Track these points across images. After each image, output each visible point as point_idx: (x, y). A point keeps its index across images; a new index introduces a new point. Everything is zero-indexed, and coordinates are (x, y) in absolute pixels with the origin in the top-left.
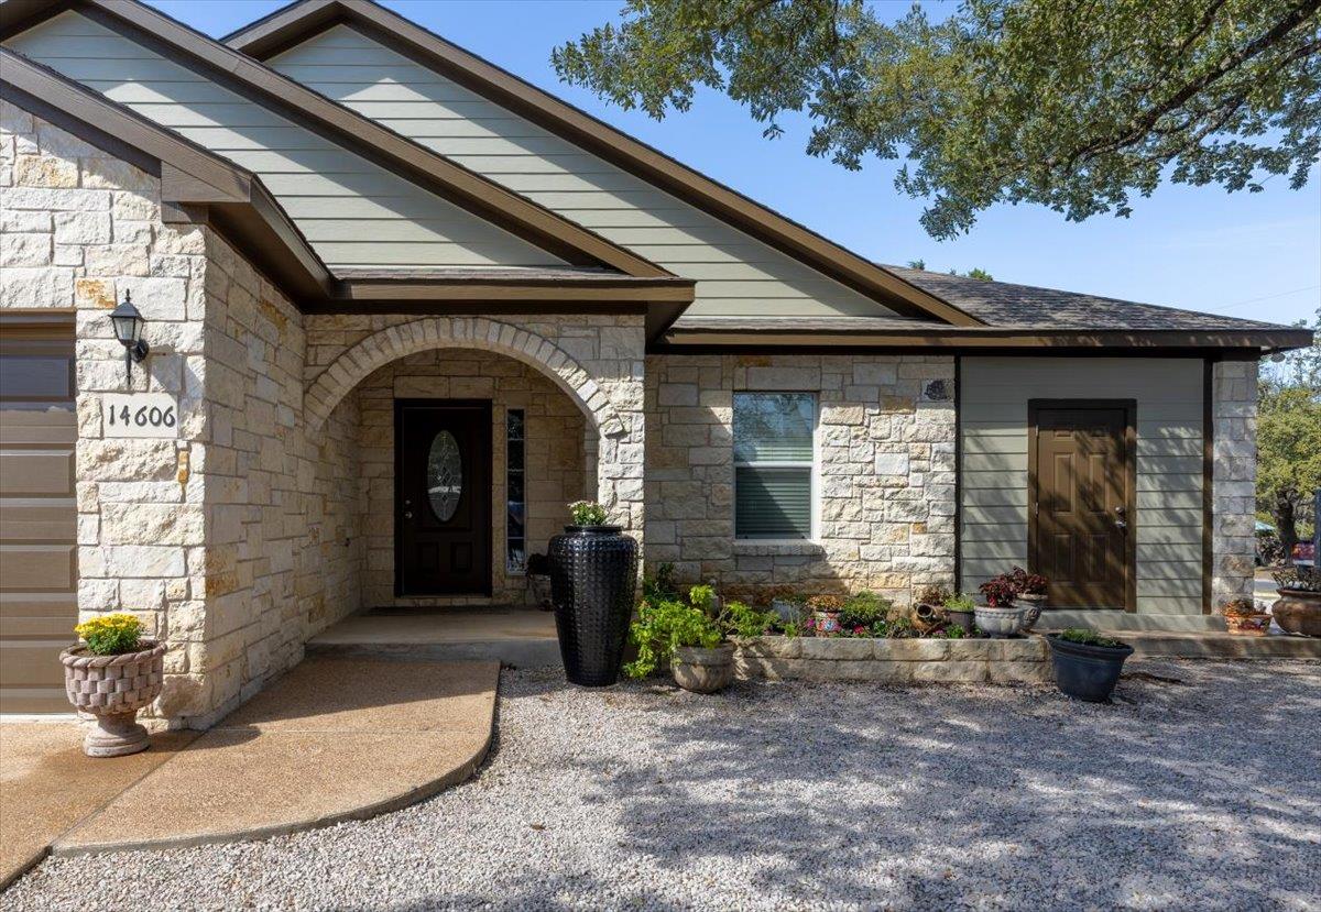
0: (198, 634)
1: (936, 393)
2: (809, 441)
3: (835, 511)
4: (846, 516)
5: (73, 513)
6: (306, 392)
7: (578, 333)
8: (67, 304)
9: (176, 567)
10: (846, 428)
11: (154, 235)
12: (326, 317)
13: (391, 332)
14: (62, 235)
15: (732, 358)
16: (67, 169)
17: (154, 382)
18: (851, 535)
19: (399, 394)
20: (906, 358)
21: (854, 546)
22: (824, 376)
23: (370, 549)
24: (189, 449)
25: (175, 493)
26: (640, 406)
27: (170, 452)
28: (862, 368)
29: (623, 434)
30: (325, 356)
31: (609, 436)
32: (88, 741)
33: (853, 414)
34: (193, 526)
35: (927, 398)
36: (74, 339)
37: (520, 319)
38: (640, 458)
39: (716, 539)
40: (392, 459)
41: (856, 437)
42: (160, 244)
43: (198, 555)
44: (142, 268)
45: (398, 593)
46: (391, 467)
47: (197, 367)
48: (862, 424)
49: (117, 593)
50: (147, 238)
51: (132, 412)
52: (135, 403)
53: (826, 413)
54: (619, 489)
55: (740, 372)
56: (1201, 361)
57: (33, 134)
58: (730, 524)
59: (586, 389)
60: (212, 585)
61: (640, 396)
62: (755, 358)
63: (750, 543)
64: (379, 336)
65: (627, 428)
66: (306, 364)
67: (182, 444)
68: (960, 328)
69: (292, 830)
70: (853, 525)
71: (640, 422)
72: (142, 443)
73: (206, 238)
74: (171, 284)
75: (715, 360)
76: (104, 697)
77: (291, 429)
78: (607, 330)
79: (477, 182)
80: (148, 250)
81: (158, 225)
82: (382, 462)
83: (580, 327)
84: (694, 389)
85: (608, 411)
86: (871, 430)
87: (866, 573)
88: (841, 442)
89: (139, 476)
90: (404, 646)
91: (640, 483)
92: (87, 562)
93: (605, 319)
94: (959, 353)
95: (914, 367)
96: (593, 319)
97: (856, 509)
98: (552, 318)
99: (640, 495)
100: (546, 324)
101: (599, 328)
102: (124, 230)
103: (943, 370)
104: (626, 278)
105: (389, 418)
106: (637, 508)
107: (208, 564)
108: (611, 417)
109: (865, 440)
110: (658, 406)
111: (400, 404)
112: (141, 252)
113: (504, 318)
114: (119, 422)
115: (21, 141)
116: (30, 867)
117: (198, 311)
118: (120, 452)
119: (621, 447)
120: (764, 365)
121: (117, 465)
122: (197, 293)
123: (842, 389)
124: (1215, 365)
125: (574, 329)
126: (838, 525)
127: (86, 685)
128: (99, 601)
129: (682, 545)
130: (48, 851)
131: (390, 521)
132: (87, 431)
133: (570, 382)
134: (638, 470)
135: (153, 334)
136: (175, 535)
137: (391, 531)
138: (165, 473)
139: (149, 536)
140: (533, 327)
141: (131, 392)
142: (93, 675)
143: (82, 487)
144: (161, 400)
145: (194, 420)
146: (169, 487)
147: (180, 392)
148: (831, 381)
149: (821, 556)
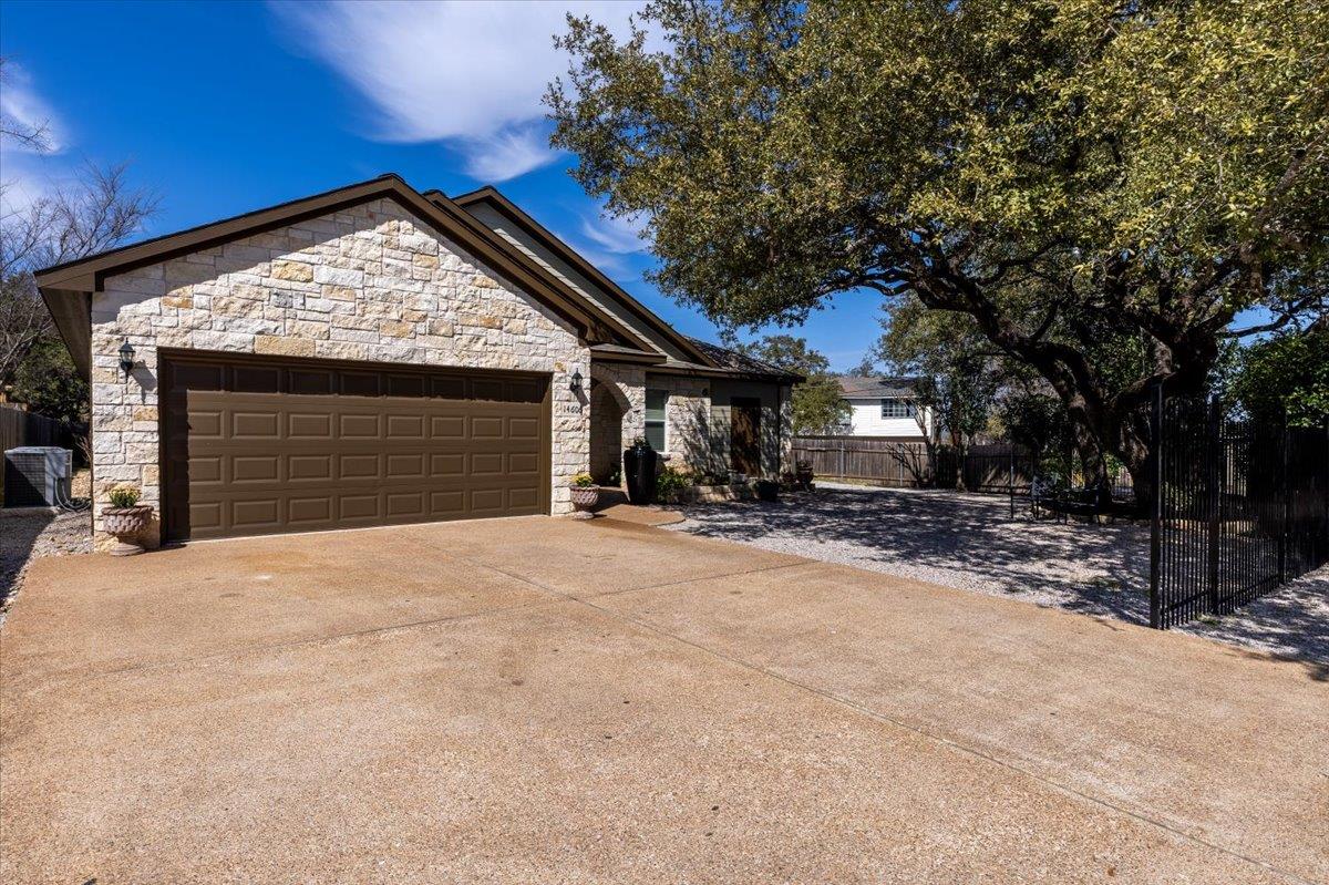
1: (705, 393)
2: (663, 408)
4: (677, 442)
8: (550, 370)
10: (674, 406)
11: (575, 348)
14: (549, 346)
16: (550, 323)
17: (577, 399)
18: (679, 450)
20: (696, 379)
21: (679, 454)
22: (668, 386)
24: (586, 420)
25: (582, 436)
26: (644, 401)
27: (580, 422)
28: (682, 382)
29: (638, 411)
33: (677, 398)
34: (586, 446)
35: (702, 395)
36: (552, 382)
41: (677, 409)
42: (577, 351)
43: (588, 456)
44: (572, 359)
47: (588, 393)
48: (680, 404)
50: (573, 349)
51: (570, 408)
52: (571, 405)
53: (669, 399)
56: (777, 386)
59: (628, 392)
65: (640, 409)
67: (584, 419)
68: (715, 370)
70: (679, 446)
72: (574, 420)
73: (591, 350)
74: (580, 364)
78: (634, 371)
80: (574, 353)
81: (577, 345)
85: (634, 402)
86: (685, 407)
88: (672, 412)
89: (572, 430)
92: (555, 459)
93: (633, 367)
95: (698, 382)
97: (677, 437)
101: (631, 371)
102: (567, 346)
103: (708, 385)
107: (591, 459)
108: (635, 404)
109: (683, 411)
112: (572, 354)
113: (601, 364)
114: (567, 411)
115: (537, 312)
117: (589, 374)
118: (567, 421)
121: (566, 426)
122: (589, 368)
123: (673, 391)
124: (781, 387)
125: (623, 371)
126: (675, 446)
132: (555, 414)
133: (623, 390)
136: (582, 450)
138: (579, 429)
139: (575, 450)
140: (611, 368)
141: (570, 402)
143: (555, 433)
144: (578, 404)
145: (587, 411)
146: (579, 434)
147: (583, 402)
148: (673, 387)
149: (668, 459)
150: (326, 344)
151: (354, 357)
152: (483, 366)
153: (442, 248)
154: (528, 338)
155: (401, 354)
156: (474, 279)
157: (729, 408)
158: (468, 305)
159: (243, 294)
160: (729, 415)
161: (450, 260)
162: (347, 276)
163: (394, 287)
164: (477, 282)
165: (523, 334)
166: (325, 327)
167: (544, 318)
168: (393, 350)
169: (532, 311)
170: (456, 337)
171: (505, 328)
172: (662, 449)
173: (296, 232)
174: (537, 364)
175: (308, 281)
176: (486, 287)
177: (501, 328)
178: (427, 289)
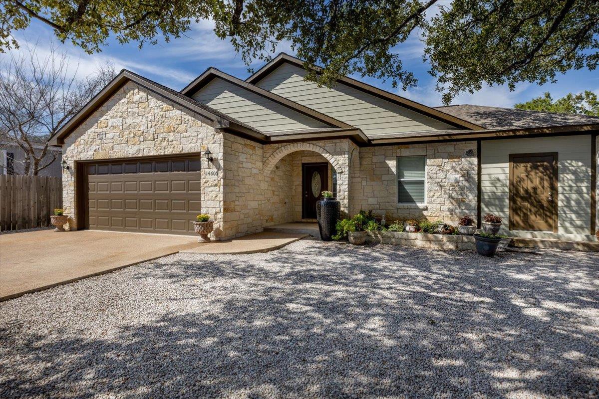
0: (222, 220)
1: (470, 154)
3: (432, 194)
4: (436, 196)
5: (200, 194)
6: (263, 164)
7: (330, 145)
8: (199, 151)
9: (218, 206)
10: (435, 167)
11: (214, 135)
12: (268, 145)
13: (283, 148)
14: (199, 137)
15: (396, 146)
16: (200, 123)
17: (214, 167)
18: (438, 202)
19: (303, 162)
20: (458, 143)
21: (438, 206)
22: (428, 151)
23: (295, 205)
24: (220, 180)
25: (218, 190)
26: (347, 164)
27: (217, 181)
28: (441, 147)
29: (342, 172)
30: (268, 155)
31: (338, 173)
32: (199, 239)
33: (438, 161)
34: (221, 197)
35: (466, 155)
36: (200, 158)
37: (314, 142)
38: (347, 179)
39: (391, 204)
40: (301, 180)
41: (439, 170)
42: (216, 137)
43: (222, 203)
44: (212, 142)
45: (303, 217)
46: (301, 182)
47: (221, 163)
48: (441, 165)
49: (207, 211)
50: (213, 136)
51: (210, 173)
52: (211, 171)
53: (429, 162)
54: (341, 188)
55: (398, 151)
56: (590, 136)
57: (194, 117)
58: (396, 199)
59: (332, 159)
60: (225, 209)
61: (347, 162)
62: (404, 146)
63: (402, 205)
64: (280, 149)
65: (343, 171)
66: (264, 157)
67: (219, 179)
68: (478, 131)
69: (218, 254)
70: (438, 199)
71: (347, 168)
72: (212, 179)
73: (223, 135)
74: (217, 145)
75: (390, 147)
76: (200, 230)
77: (257, 174)
78: (338, 143)
79: (303, 108)
80: (213, 138)
81: (215, 133)
82: (298, 181)
83: (331, 143)
84: (383, 157)
85: (338, 166)
86: (445, 167)
87: (443, 215)
88: (434, 172)
89: (211, 186)
90: (286, 229)
91: (347, 186)
92: (203, 204)
93: (338, 141)
94: (479, 140)
95: (461, 145)
96: (334, 141)
97: (439, 194)
98: (323, 141)
99: (347, 189)
100: (321, 143)
101: (336, 143)
102: (209, 134)
103: (474, 146)
104: (340, 129)
105: (301, 168)
106: (346, 193)
107: (224, 205)
108: (339, 168)
109: (442, 171)
110: (372, 162)
111: (303, 164)
112: (212, 139)
113: (310, 142)
114: (208, 175)
115: (192, 118)
116: (174, 254)
117: (222, 151)
118: (208, 181)
119: (342, 176)
120: (406, 148)
121: (208, 184)
122: (222, 147)
123: (434, 154)
124: (597, 137)
125: (329, 145)
126: (433, 199)
127: (199, 228)
128: (204, 212)
129: (380, 205)
130: (178, 252)
131: (301, 197)
132: (203, 177)
133: (327, 159)
134: (347, 182)
135: (214, 156)
136: (218, 199)
137: (301, 200)
138: (216, 185)
139: (213, 199)
140: (318, 144)
141: (210, 168)
142: (198, 226)
143: (202, 188)
144: (215, 170)
145: (221, 174)
146: (217, 189)
147: (219, 169)
148: (430, 152)
149: (426, 209)
150: (112, 152)
151: (120, 157)
152: (166, 153)
153: (150, 97)
154: (187, 134)
155: (134, 153)
156: (162, 108)
157: (507, 165)
158: (160, 122)
159: (91, 137)
160: (507, 171)
161: (153, 101)
162: (117, 121)
163: (132, 121)
164: (164, 110)
165: (185, 132)
166: (111, 145)
167: (196, 120)
168: (131, 151)
169: (190, 118)
170: (156, 140)
171: (176, 131)
172: (422, 201)
173: (103, 108)
174: (191, 148)
175: (106, 127)
176: (167, 111)
177: (174, 131)
178: (144, 120)
